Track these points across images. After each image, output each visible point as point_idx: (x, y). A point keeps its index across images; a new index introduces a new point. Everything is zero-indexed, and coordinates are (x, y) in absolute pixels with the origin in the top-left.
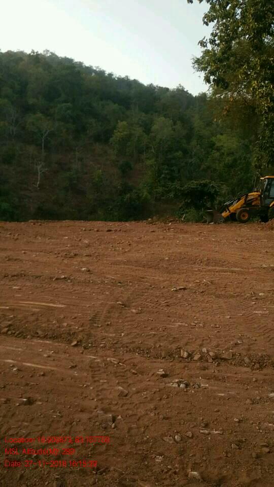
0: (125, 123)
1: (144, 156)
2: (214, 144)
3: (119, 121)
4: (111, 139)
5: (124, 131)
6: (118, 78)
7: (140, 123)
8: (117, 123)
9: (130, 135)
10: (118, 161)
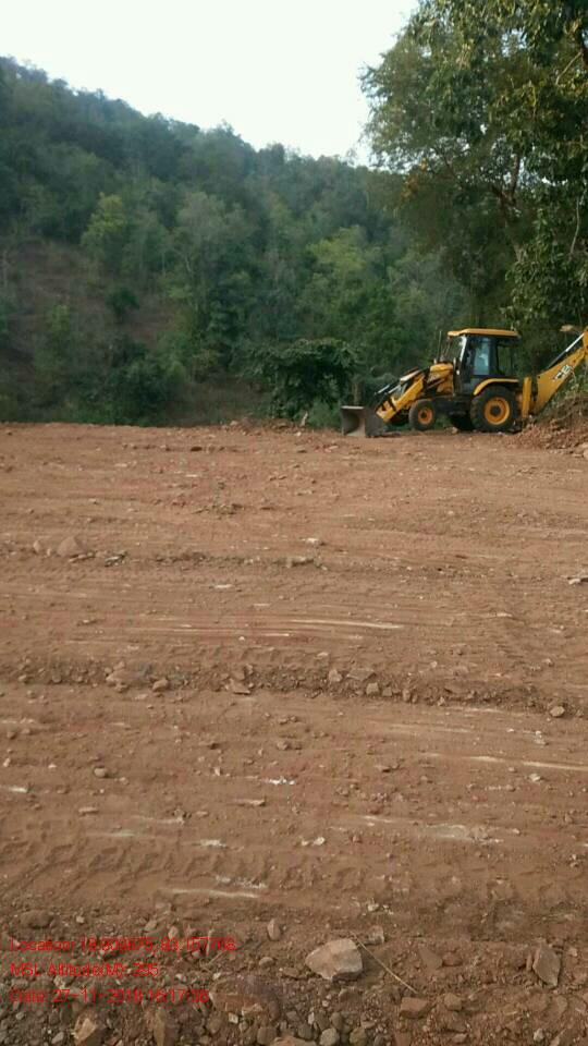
0: (116, 199)
1: (163, 278)
2: (314, 260)
3: (102, 194)
4: (85, 235)
5: (114, 217)
6: (80, 93)
7: (150, 200)
8: (99, 198)
9: (129, 229)
10: (102, 287)
